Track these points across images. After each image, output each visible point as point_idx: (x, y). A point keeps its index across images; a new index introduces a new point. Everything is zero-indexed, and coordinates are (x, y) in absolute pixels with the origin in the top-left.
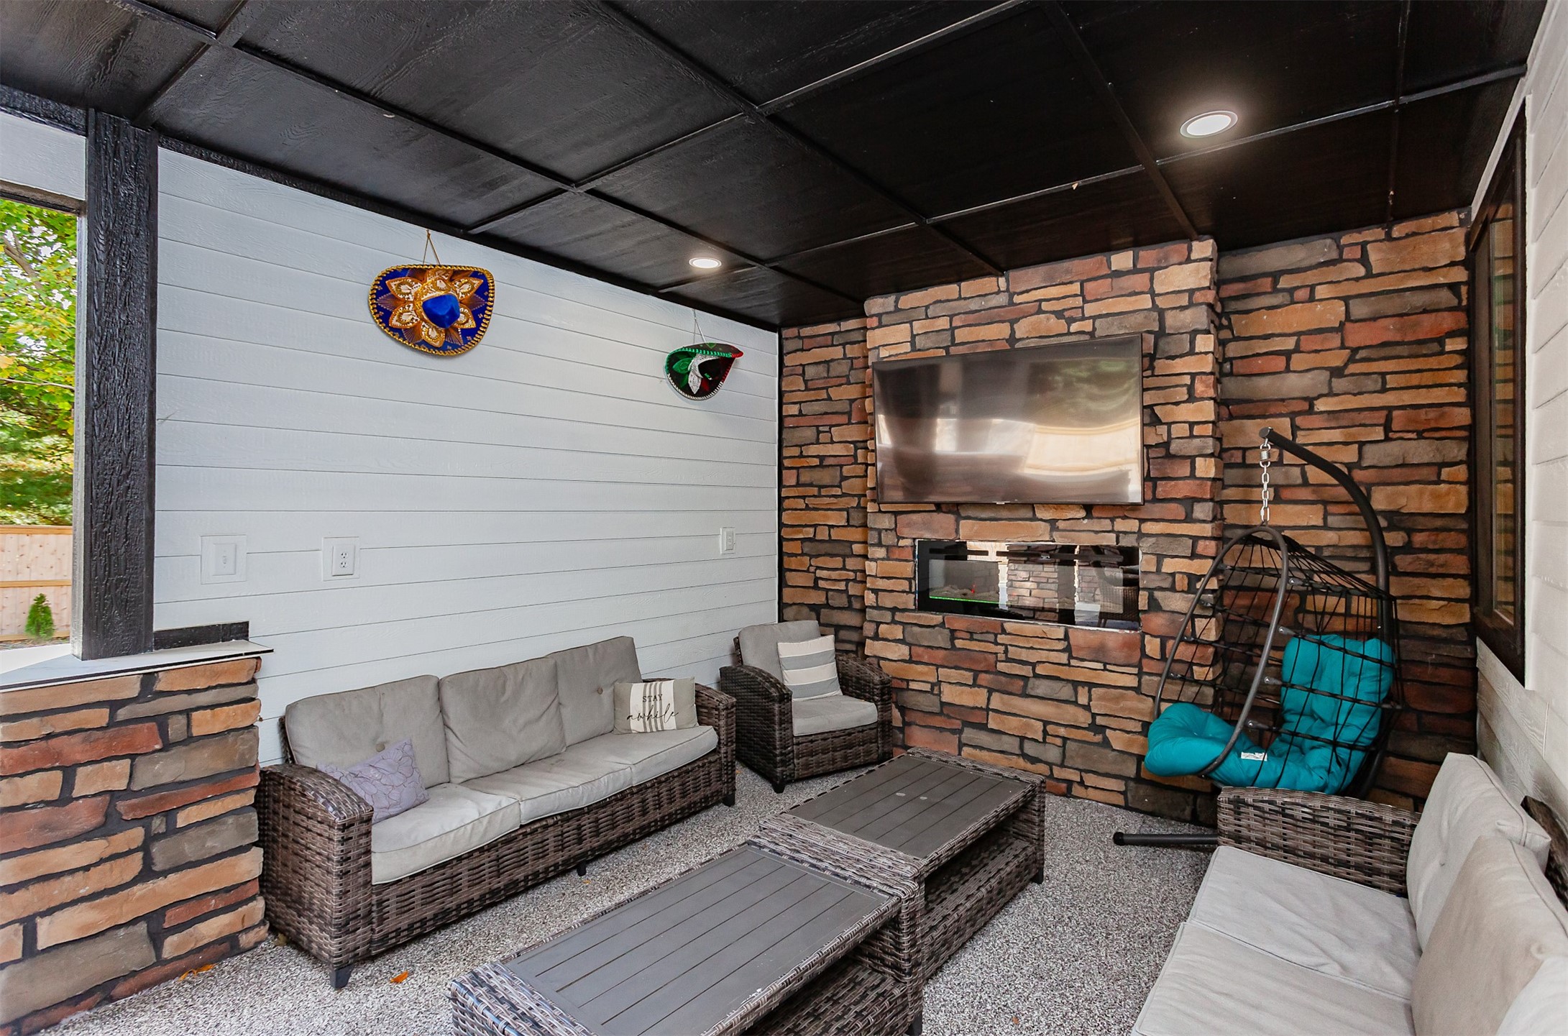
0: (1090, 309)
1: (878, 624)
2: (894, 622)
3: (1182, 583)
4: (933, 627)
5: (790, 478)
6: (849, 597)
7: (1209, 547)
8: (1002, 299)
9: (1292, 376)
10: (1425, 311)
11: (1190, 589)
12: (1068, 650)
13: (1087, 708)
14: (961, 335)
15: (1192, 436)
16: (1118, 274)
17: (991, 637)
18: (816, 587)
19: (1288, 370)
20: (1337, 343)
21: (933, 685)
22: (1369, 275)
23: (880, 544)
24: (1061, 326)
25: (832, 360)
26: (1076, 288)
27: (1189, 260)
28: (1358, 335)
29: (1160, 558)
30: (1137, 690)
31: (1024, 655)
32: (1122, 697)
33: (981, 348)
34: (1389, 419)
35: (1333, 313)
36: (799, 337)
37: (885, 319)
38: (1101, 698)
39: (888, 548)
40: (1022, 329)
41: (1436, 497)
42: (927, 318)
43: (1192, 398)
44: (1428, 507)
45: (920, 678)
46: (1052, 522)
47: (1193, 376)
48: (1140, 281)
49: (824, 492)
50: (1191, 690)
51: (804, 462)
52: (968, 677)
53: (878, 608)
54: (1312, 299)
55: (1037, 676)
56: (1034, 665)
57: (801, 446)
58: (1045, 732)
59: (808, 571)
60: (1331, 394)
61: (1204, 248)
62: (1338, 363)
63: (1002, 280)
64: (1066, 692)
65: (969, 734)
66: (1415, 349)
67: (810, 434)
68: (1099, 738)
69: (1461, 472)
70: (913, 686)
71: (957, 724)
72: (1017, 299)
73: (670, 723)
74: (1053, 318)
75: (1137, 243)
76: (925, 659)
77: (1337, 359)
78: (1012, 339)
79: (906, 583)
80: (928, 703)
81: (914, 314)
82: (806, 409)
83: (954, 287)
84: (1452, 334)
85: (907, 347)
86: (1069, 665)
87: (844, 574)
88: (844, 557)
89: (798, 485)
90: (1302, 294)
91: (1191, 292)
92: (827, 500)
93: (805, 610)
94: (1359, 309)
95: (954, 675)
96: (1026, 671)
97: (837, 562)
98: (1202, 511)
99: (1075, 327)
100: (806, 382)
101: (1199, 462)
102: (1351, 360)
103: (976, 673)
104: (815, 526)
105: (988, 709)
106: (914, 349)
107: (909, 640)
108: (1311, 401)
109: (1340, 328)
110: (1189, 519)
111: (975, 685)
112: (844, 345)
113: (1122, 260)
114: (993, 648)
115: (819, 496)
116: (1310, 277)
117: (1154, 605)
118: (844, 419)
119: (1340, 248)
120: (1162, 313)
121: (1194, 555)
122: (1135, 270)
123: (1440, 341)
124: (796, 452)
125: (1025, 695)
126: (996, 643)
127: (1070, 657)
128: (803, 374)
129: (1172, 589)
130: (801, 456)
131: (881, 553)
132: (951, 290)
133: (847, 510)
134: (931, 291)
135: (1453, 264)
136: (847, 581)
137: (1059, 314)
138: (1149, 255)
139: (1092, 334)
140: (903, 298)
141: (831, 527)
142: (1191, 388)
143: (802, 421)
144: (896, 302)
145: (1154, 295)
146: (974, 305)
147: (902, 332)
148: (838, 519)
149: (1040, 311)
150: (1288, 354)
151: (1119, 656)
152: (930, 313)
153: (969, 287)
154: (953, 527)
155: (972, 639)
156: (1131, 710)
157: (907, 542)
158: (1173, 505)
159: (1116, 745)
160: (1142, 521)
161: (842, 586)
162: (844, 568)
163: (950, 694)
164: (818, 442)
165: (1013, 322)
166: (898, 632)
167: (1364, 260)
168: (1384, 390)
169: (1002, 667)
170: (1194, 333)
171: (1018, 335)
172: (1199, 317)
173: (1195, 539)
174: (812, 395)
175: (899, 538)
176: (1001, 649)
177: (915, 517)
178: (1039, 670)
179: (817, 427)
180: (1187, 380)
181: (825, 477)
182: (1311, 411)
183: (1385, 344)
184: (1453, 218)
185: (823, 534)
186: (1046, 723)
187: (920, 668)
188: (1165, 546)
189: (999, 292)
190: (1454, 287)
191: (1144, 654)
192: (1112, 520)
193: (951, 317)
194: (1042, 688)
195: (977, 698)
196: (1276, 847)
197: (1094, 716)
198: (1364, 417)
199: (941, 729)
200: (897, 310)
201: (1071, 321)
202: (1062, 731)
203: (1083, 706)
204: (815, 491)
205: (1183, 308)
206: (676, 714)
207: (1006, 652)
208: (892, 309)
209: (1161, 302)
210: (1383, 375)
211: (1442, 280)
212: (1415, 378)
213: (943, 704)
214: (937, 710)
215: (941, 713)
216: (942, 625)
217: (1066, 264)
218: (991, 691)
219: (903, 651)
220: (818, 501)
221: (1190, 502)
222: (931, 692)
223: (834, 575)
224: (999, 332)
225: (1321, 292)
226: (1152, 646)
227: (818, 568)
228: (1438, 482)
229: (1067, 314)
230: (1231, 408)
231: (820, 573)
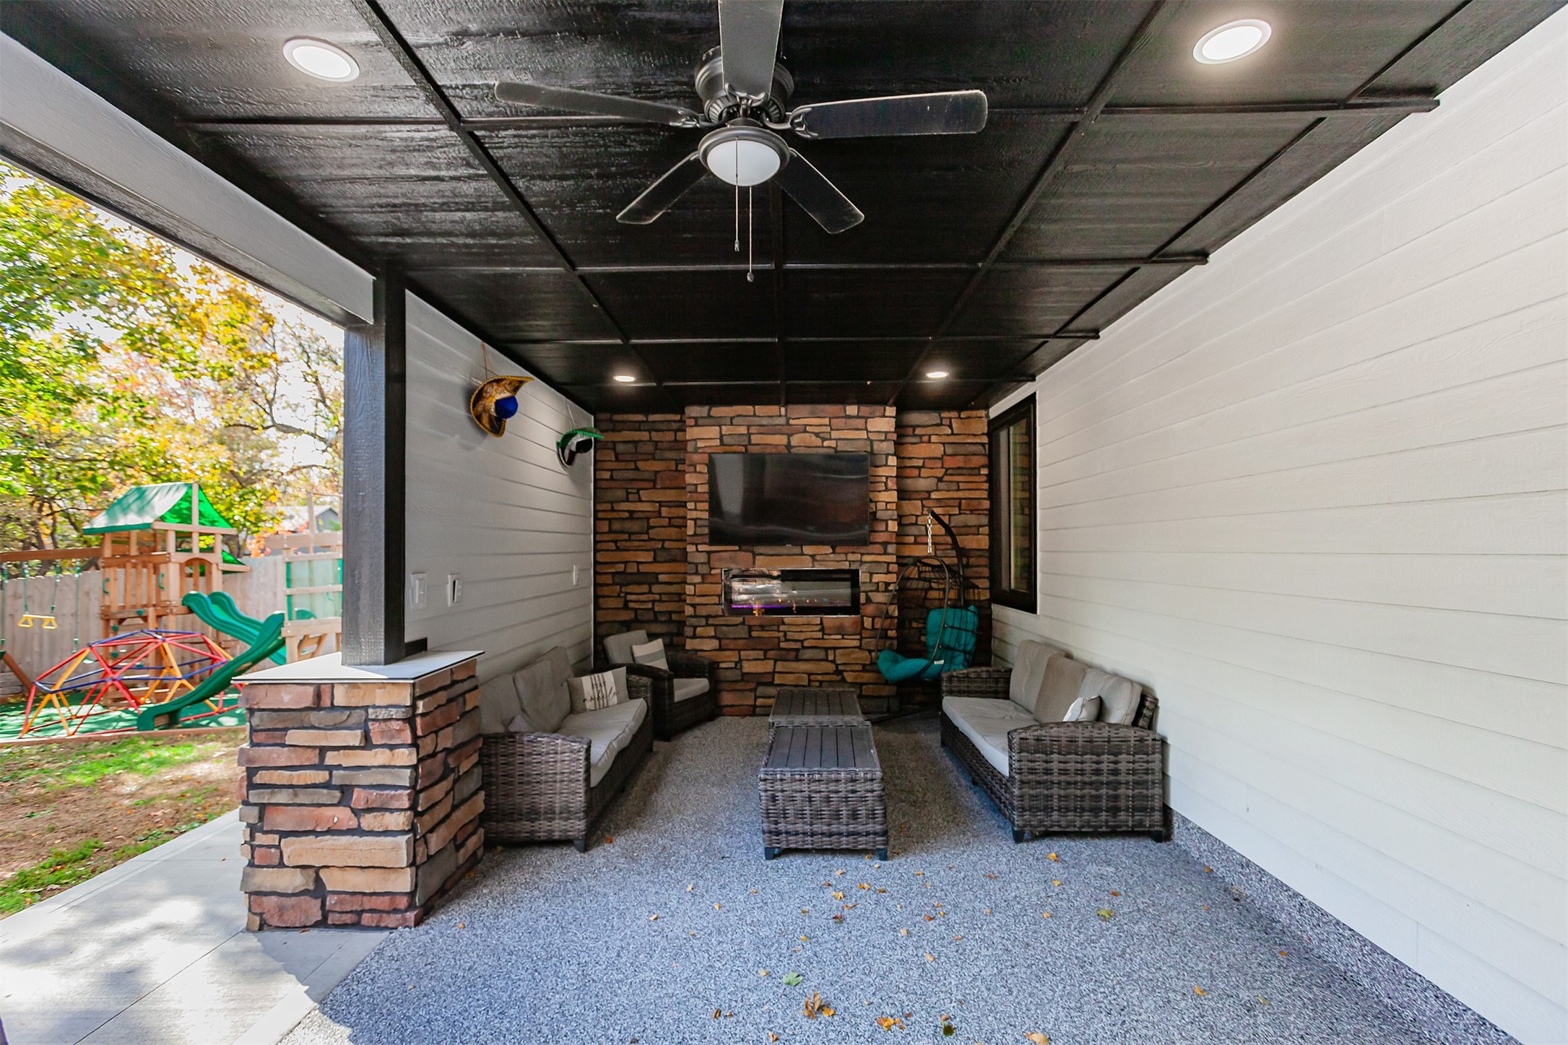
0: (835, 434)
1: (695, 627)
2: (707, 625)
3: (882, 587)
4: (737, 625)
5: (604, 527)
6: (655, 613)
7: (894, 568)
8: (782, 421)
9: (922, 480)
10: (974, 455)
11: (886, 590)
12: (822, 630)
13: (833, 662)
14: (755, 439)
15: (887, 509)
16: (849, 417)
17: (775, 628)
18: (626, 607)
19: (919, 476)
20: (940, 465)
21: (736, 663)
22: (953, 434)
23: (697, 573)
24: (818, 442)
25: (640, 441)
26: (826, 421)
27: (884, 416)
28: (950, 462)
29: (871, 574)
30: (860, 647)
31: (797, 636)
32: (853, 653)
33: (768, 450)
34: (960, 504)
35: (939, 451)
36: (611, 420)
37: (700, 422)
38: (842, 655)
39: (703, 576)
40: (795, 440)
41: (978, 541)
42: (732, 424)
43: (887, 490)
44: (975, 546)
45: (727, 660)
46: (813, 556)
47: (887, 477)
48: (860, 423)
49: (633, 537)
50: (888, 642)
51: (615, 515)
52: (760, 654)
53: (695, 616)
54: (929, 442)
55: (804, 648)
56: (802, 641)
57: (612, 503)
58: (810, 681)
59: (619, 596)
60: (937, 490)
61: (891, 411)
62: (940, 475)
63: (783, 409)
64: (821, 655)
65: (761, 690)
66: (970, 471)
67: (621, 494)
68: (840, 677)
69: (986, 530)
70: (722, 665)
71: (752, 685)
72: (791, 422)
73: (614, 700)
74: (814, 437)
75: (860, 402)
76: (731, 647)
77: (940, 473)
78: (789, 446)
79: (717, 598)
80: (731, 675)
81: (722, 421)
82: (617, 475)
83: (751, 407)
84: (983, 466)
85: (717, 442)
86: (823, 639)
87: (651, 597)
88: (650, 585)
89: (610, 532)
90: (925, 438)
91: (886, 433)
92: (637, 543)
93: (617, 626)
94: (949, 450)
95: (752, 654)
96: (798, 645)
97: (645, 588)
98: (891, 549)
99: (826, 443)
100: (616, 455)
101: (890, 523)
102: (946, 474)
103: (766, 651)
104: (626, 563)
105: (774, 672)
106: (722, 444)
107: (719, 635)
108: (929, 492)
109: (941, 459)
110: (886, 553)
111: (765, 658)
112: (650, 431)
113: (852, 410)
114: (777, 634)
115: (629, 540)
116: (929, 431)
117: (869, 600)
118: (650, 485)
119: (941, 419)
120: (872, 442)
121: (888, 572)
122: (858, 417)
123: (979, 469)
124: (608, 507)
125: (797, 659)
126: (779, 631)
127: (824, 634)
128: (614, 449)
129: (877, 590)
130: (613, 510)
131: (698, 579)
132: (748, 409)
133: (654, 550)
134: (735, 408)
135: (983, 434)
136: (654, 602)
137: (817, 435)
138: (865, 410)
139: (835, 449)
140: (714, 409)
141: (639, 563)
142: (886, 484)
143: (613, 484)
144: (709, 411)
145: (868, 432)
146: (764, 422)
147: (713, 432)
148: (647, 557)
149: (805, 431)
150: (919, 468)
151: (850, 630)
152: (734, 422)
153: (759, 409)
154: (751, 560)
155: (763, 630)
156: (857, 659)
157: (717, 571)
158: (878, 546)
159: (849, 680)
160: (862, 554)
161: (650, 606)
162: (650, 592)
163: (748, 667)
164: (627, 500)
165: (789, 436)
166: (711, 631)
167: (951, 427)
168: (958, 490)
169: (783, 645)
170: (888, 455)
171: (793, 444)
172: (888, 447)
173: (888, 564)
174: (622, 465)
175: (711, 569)
176: (781, 634)
177: (724, 554)
178: (806, 644)
179: (627, 489)
180: (884, 479)
181: (635, 526)
182: (929, 498)
183: (959, 468)
184: (983, 413)
185: (632, 568)
186: (809, 674)
187: (728, 653)
188: (875, 568)
189: (780, 416)
190: (983, 445)
191: (863, 628)
192: (846, 554)
193: (749, 427)
194: (808, 654)
195: (767, 666)
196: (965, 692)
197: (837, 666)
198: (951, 502)
199: (743, 691)
200: (709, 416)
201: (824, 439)
202: (819, 678)
203: (831, 661)
204: (626, 537)
205: (882, 441)
206: (617, 693)
207: (785, 635)
208: (706, 415)
209: (872, 436)
210: (958, 482)
211: (979, 441)
212: (970, 486)
213: (744, 674)
214: (739, 678)
215: (742, 680)
216: (743, 623)
217: (821, 407)
218: (776, 661)
219: (715, 644)
220: (628, 544)
221: (885, 544)
222: (735, 668)
223: (643, 598)
224: (780, 440)
225: (934, 439)
226: (868, 623)
227: (627, 593)
228: (978, 534)
229: (821, 435)
230: (903, 494)
231: (629, 597)
